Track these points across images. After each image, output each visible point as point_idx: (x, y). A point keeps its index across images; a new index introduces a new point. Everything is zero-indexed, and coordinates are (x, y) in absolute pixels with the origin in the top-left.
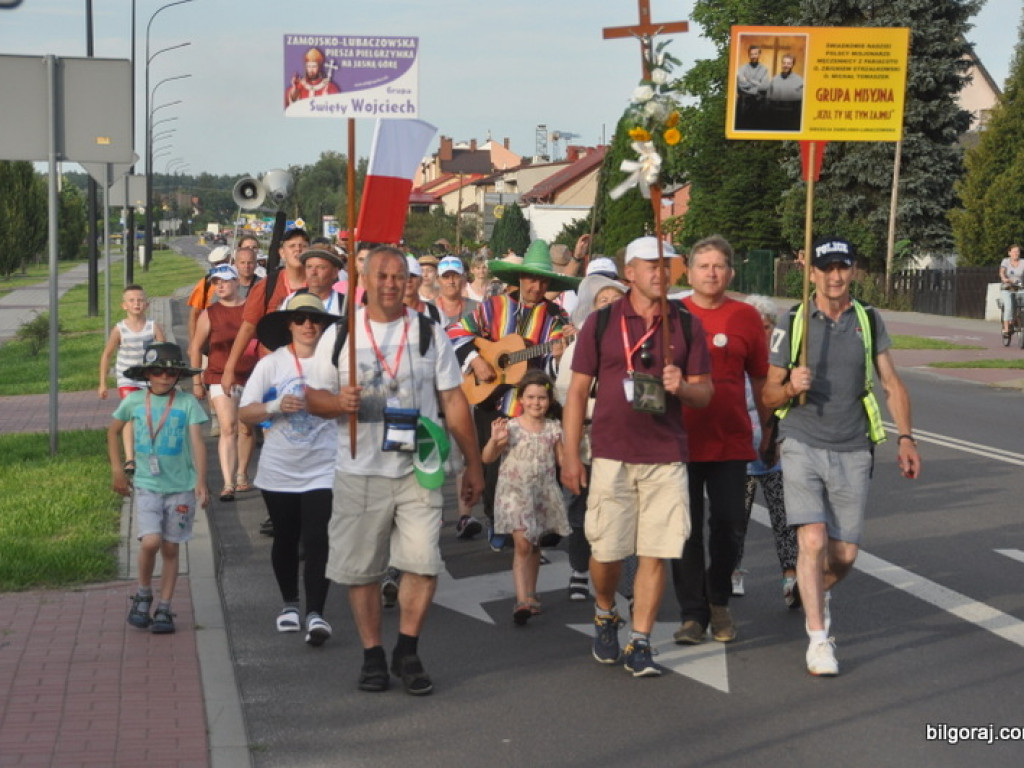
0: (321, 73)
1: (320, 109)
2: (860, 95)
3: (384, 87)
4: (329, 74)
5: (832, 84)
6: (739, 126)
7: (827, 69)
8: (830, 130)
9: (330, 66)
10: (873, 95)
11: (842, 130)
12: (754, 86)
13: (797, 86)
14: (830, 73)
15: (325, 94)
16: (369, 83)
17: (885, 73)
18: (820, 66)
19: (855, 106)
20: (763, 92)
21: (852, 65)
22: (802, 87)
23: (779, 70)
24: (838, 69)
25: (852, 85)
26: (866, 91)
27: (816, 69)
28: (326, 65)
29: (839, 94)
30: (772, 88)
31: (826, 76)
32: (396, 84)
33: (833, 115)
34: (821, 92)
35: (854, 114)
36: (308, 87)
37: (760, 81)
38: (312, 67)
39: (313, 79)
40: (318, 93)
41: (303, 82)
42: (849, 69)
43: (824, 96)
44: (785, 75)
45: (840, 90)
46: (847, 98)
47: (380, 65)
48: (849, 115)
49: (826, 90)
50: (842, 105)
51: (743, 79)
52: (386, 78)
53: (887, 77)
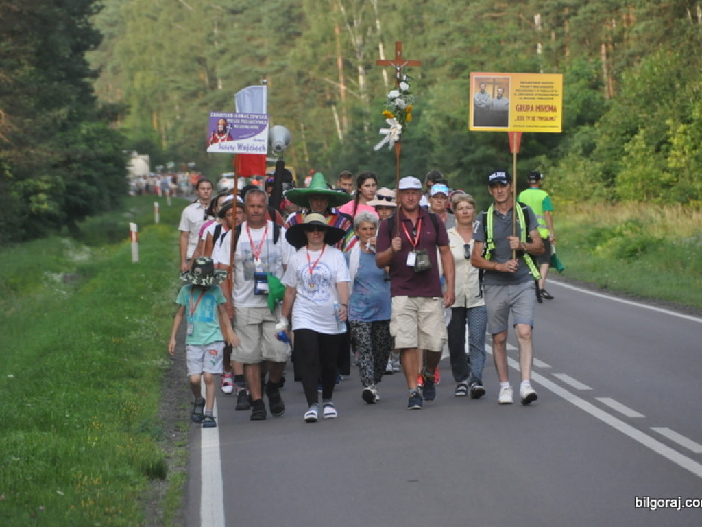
0: (225, 130)
1: (223, 148)
2: (539, 108)
3: (252, 139)
4: (228, 131)
5: (524, 103)
6: (475, 124)
7: (521, 95)
8: (524, 126)
9: (229, 127)
10: (546, 108)
11: (530, 126)
12: (483, 103)
13: (505, 103)
14: (523, 97)
15: (226, 141)
16: (245, 136)
17: (551, 97)
18: (517, 93)
19: (536, 114)
20: (488, 107)
21: (534, 93)
22: (508, 104)
23: (496, 95)
24: (527, 95)
25: (535, 103)
26: (542, 106)
27: (515, 95)
28: (227, 127)
29: (528, 108)
30: (492, 104)
31: (521, 99)
32: (258, 137)
33: (525, 118)
34: (519, 107)
35: (536, 118)
36: (218, 137)
37: (486, 101)
38: (221, 128)
39: (221, 133)
40: (223, 140)
41: (216, 135)
42: (532, 95)
43: (520, 108)
44: (499, 98)
45: (528, 106)
46: (532, 110)
47: (251, 127)
48: (533, 119)
49: (521, 106)
50: (530, 114)
51: (477, 100)
52: (253, 133)
53: (552, 99)
